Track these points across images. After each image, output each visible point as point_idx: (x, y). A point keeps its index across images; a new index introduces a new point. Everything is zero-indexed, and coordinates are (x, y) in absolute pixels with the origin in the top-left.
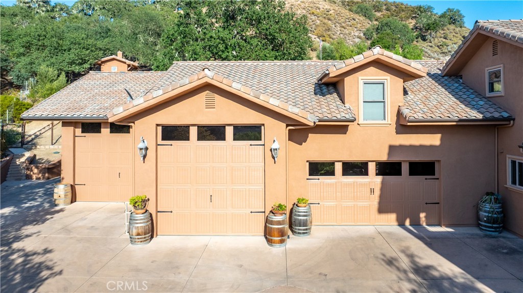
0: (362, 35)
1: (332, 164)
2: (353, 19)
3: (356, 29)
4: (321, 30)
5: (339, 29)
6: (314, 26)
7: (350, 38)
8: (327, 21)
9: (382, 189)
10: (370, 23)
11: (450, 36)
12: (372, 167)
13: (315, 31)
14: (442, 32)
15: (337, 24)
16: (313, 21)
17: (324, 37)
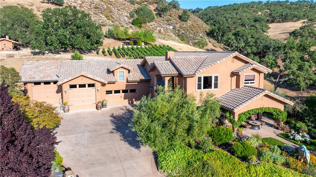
0: (128, 15)
1: (112, 91)
2: (124, 4)
3: (125, 11)
4: (107, 12)
5: (117, 11)
6: (103, 9)
7: (122, 17)
8: (110, 6)
9: (124, 96)
10: (133, 6)
11: (173, 15)
12: (121, 91)
13: (104, 13)
14: (169, 13)
15: (116, 8)
16: (102, 6)
17: (109, 17)
